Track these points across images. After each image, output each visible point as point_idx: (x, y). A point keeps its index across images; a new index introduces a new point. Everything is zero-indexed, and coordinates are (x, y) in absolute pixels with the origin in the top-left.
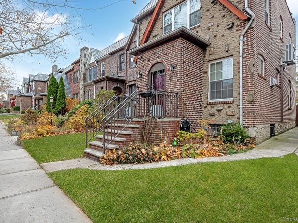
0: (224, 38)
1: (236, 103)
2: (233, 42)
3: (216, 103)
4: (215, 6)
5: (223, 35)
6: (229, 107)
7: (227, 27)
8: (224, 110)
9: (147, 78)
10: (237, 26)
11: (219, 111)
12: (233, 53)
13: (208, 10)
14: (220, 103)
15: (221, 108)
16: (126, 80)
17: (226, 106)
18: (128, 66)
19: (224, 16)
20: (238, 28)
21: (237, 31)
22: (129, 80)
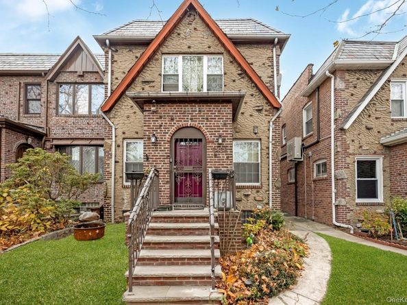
0: (251, 118)
1: (265, 188)
2: (262, 126)
3: (243, 187)
4: (242, 80)
5: (251, 116)
6: (258, 192)
7: (257, 108)
8: (252, 195)
9: (167, 146)
10: (266, 111)
11: (247, 196)
12: (261, 137)
13: (234, 81)
14: (248, 187)
15: (250, 193)
16: (46, 135)
17: (254, 191)
18: (52, 111)
19: (252, 95)
20: (266, 113)
21: (266, 115)
22: (53, 136)
